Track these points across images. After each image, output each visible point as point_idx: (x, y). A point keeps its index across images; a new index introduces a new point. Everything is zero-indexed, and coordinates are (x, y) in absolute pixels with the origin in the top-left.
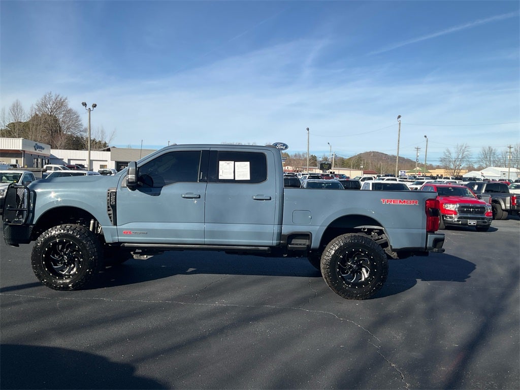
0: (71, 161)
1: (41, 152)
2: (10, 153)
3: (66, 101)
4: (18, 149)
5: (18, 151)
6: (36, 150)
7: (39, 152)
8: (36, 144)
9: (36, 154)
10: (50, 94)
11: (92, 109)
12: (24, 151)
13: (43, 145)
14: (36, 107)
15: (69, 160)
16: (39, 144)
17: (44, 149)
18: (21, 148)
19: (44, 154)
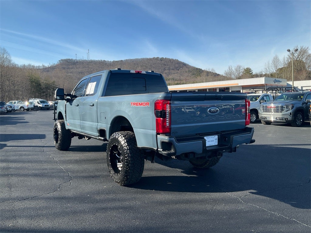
0: (303, 88)
1: (279, 84)
2: (259, 86)
3: (308, 49)
4: (262, 83)
5: (263, 84)
6: (275, 83)
7: (277, 84)
8: (275, 80)
9: (275, 85)
10: (297, 47)
11: (294, 52)
12: (266, 84)
13: (280, 80)
14: (288, 57)
15: (302, 87)
16: (277, 79)
17: (281, 82)
18: (264, 83)
19: (281, 85)
